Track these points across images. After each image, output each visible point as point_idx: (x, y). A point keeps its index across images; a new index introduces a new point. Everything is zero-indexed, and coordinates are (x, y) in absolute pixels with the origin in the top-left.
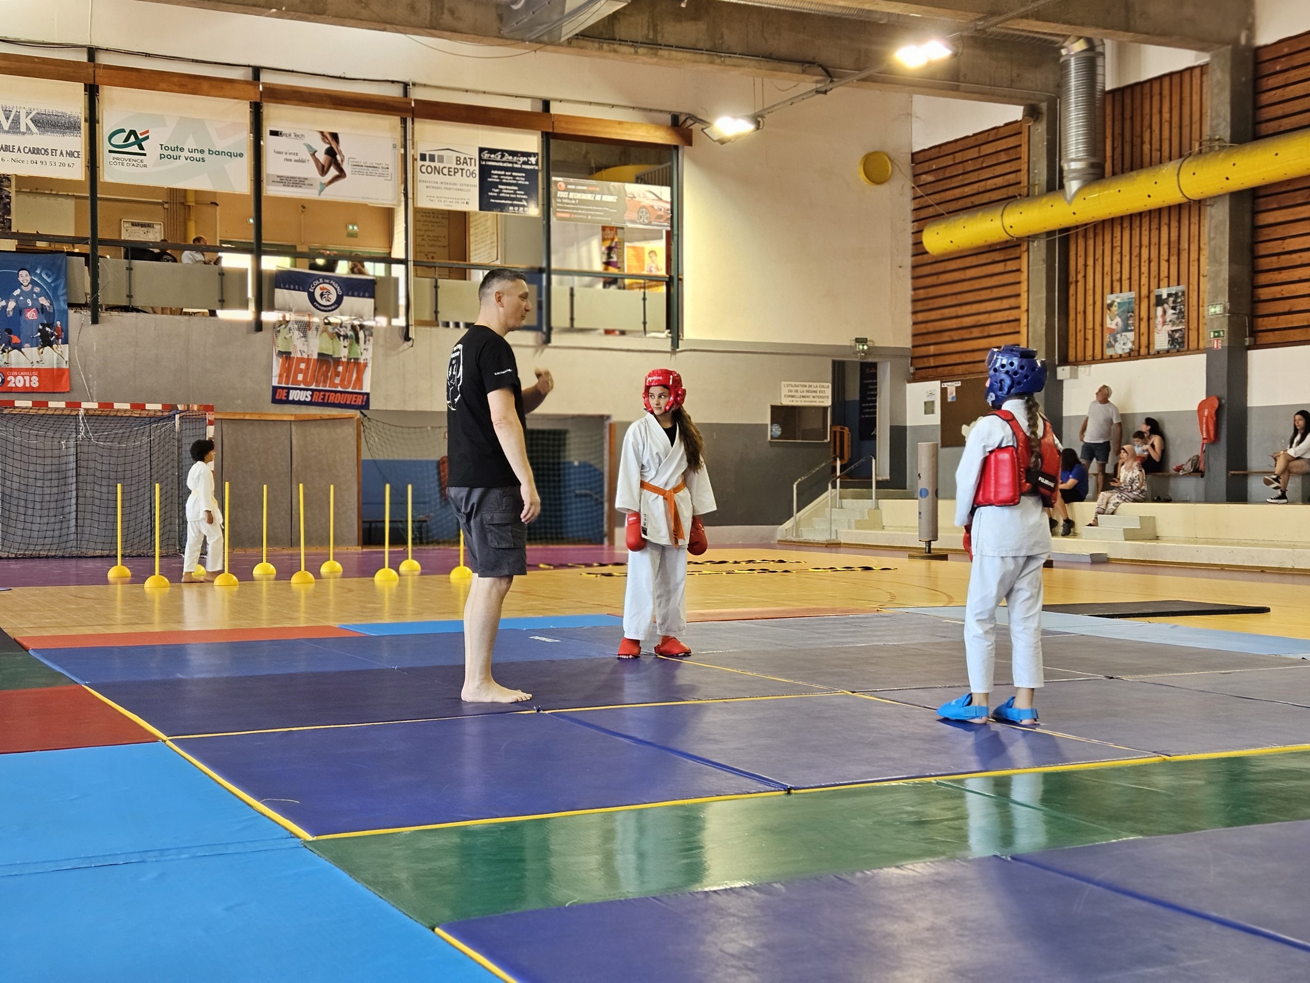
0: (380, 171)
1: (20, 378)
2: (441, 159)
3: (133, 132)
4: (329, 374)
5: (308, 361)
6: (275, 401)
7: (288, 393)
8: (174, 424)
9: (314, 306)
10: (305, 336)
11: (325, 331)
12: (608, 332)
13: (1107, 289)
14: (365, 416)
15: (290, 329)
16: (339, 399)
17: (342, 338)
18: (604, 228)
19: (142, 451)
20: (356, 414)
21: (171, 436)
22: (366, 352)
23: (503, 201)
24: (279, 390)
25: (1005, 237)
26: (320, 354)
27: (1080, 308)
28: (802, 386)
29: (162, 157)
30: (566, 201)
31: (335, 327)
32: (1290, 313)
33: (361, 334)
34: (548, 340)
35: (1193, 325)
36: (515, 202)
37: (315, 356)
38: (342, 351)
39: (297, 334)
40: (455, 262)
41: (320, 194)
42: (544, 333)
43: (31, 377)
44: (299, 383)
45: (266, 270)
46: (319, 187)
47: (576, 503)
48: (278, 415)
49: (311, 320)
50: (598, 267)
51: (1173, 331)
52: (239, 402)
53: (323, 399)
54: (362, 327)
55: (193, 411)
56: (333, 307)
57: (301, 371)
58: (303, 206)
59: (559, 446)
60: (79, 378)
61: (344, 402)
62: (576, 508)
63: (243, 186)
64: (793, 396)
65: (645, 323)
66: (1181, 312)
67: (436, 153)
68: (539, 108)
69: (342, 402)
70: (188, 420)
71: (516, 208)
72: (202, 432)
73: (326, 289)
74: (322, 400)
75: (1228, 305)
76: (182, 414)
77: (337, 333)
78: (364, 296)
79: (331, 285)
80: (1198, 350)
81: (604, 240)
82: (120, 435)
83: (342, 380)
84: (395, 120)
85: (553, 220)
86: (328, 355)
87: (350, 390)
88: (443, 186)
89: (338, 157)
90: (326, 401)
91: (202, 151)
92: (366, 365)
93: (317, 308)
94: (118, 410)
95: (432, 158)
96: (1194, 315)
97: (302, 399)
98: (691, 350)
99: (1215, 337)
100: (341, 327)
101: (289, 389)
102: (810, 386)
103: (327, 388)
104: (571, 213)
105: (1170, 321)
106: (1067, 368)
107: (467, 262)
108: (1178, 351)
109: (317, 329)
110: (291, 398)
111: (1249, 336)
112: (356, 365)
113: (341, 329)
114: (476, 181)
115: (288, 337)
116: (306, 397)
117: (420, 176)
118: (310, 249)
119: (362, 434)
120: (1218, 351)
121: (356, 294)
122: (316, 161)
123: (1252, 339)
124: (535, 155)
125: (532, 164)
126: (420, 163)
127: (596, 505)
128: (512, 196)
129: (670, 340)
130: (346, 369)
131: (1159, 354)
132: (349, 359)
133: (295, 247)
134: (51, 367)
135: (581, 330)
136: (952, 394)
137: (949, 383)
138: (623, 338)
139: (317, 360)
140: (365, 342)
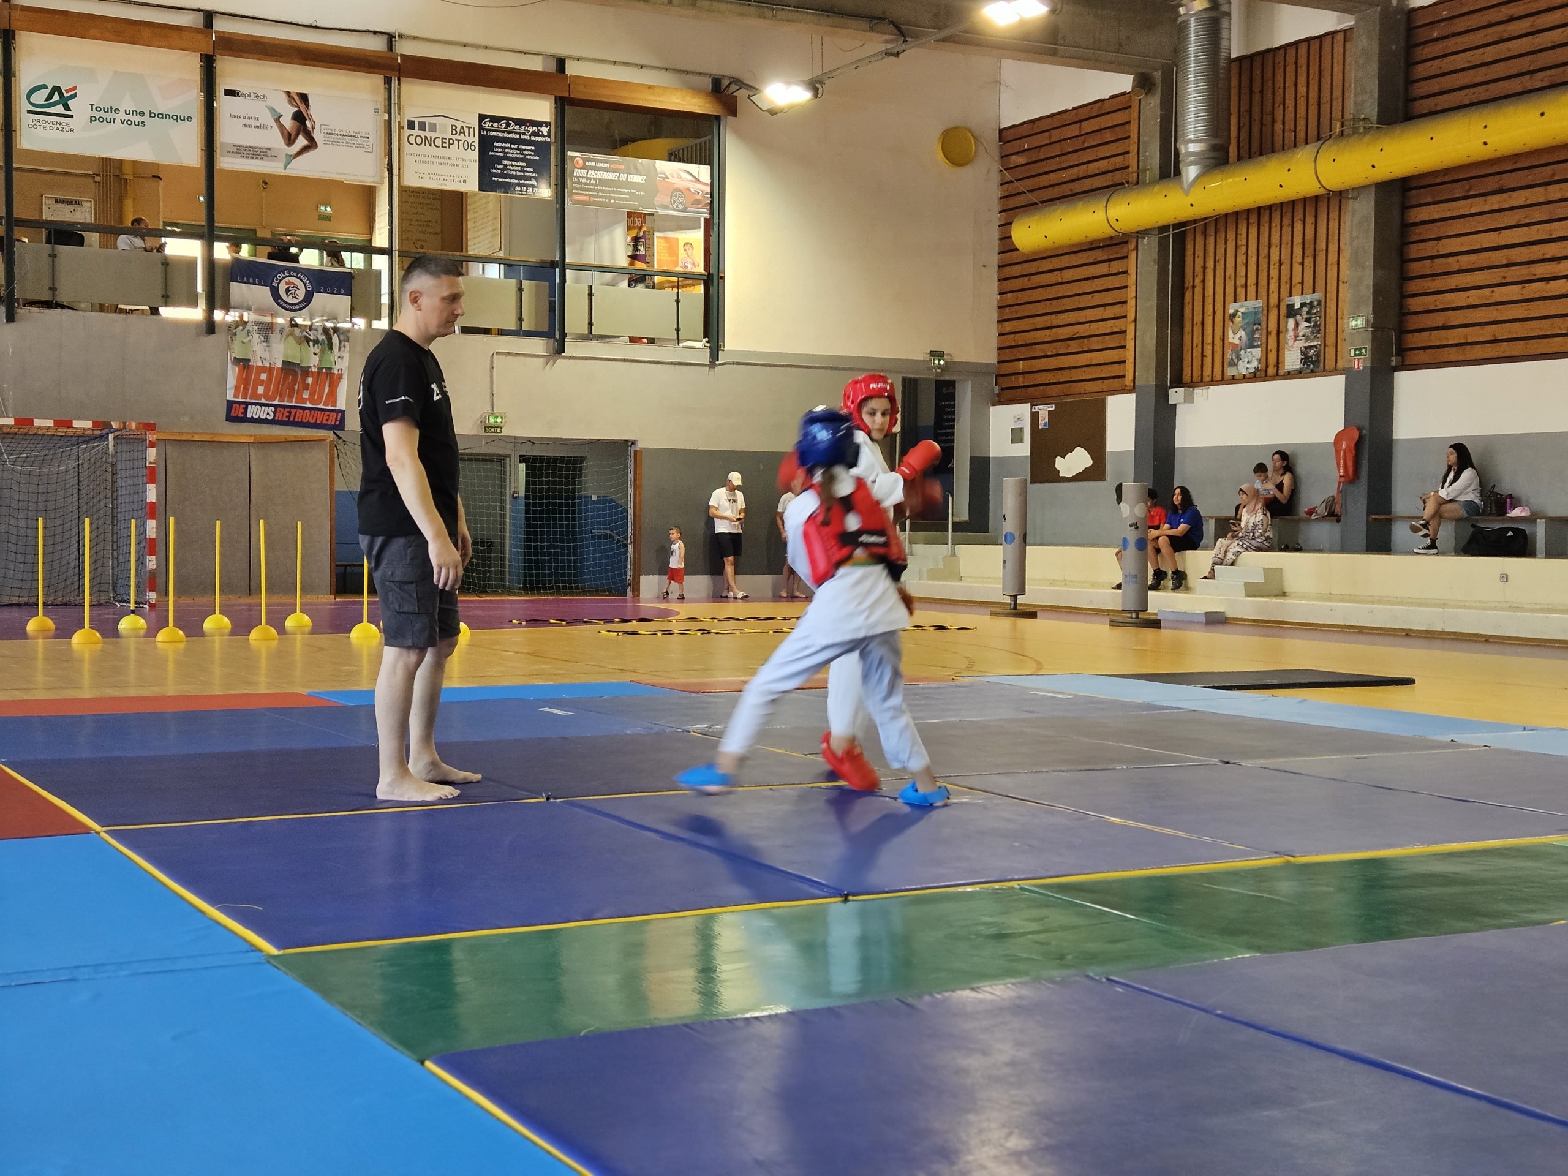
0: (359, 140)
2: (433, 127)
3: (56, 89)
4: (296, 387)
5: (270, 370)
6: (230, 418)
7: (246, 409)
8: (108, 445)
9: (278, 304)
10: (267, 340)
11: (291, 334)
12: (633, 340)
13: (1230, 296)
14: (340, 438)
15: (249, 332)
16: (308, 417)
17: (311, 343)
18: (629, 214)
19: (69, 477)
20: (329, 435)
21: (104, 459)
22: (342, 361)
23: (508, 180)
24: (234, 405)
25: (1109, 232)
26: (285, 363)
27: (1198, 318)
29: (92, 119)
30: (584, 181)
31: (304, 330)
32: (1444, 328)
33: (335, 339)
34: (561, 349)
35: (1331, 340)
36: (522, 182)
37: (279, 365)
38: (312, 359)
39: (257, 338)
40: (450, 253)
41: (285, 169)
42: (556, 340)
44: (259, 397)
45: (219, 259)
46: (284, 160)
47: (593, 545)
48: (233, 435)
49: (274, 321)
50: (623, 261)
51: (1306, 348)
52: (186, 419)
53: (289, 417)
54: (336, 330)
55: (131, 429)
56: (301, 306)
57: (262, 383)
58: (265, 181)
59: (574, 476)
61: (314, 421)
62: (594, 552)
63: (191, 155)
65: (678, 330)
66: (1316, 325)
67: (427, 120)
68: (552, 67)
69: (311, 421)
70: (123, 441)
71: (524, 189)
72: (141, 455)
73: (293, 283)
74: (287, 418)
75: (1371, 317)
76: (117, 433)
77: (305, 337)
78: (338, 293)
79: (299, 278)
80: (1335, 371)
81: (629, 228)
82: (41, 458)
83: (312, 395)
84: (378, 80)
85: (568, 203)
86: (294, 364)
87: (321, 406)
88: (435, 160)
89: (308, 123)
90: (291, 419)
91: (142, 114)
92: (340, 377)
93: (281, 306)
94: (39, 428)
95: (422, 126)
96: (1331, 328)
97: (263, 417)
98: (733, 363)
99: (1355, 355)
100: (310, 330)
101: (247, 404)
103: (294, 404)
104: (590, 196)
105: (1303, 336)
106: (1181, 390)
107: (464, 253)
108: (1312, 371)
109: (281, 332)
110: (249, 415)
111: (1396, 356)
112: (329, 376)
113: (310, 333)
114: (475, 155)
115: (246, 341)
116: (268, 414)
117: (407, 148)
118: (273, 234)
119: (336, 460)
120: (1358, 371)
121: (329, 290)
122: (281, 127)
123: (1400, 358)
124: (547, 124)
125: (543, 136)
126: (407, 132)
127: (618, 547)
128: (519, 173)
129: (708, 350)
130: (316, 381)
131: (1289, 375)
132: (320, 369)
133: (254, 231)
135: (601, 338)
136: (1044, 420)
137: (1041, 407)
138: (652, 347)
139: (282, 369)
140: (339, 350)
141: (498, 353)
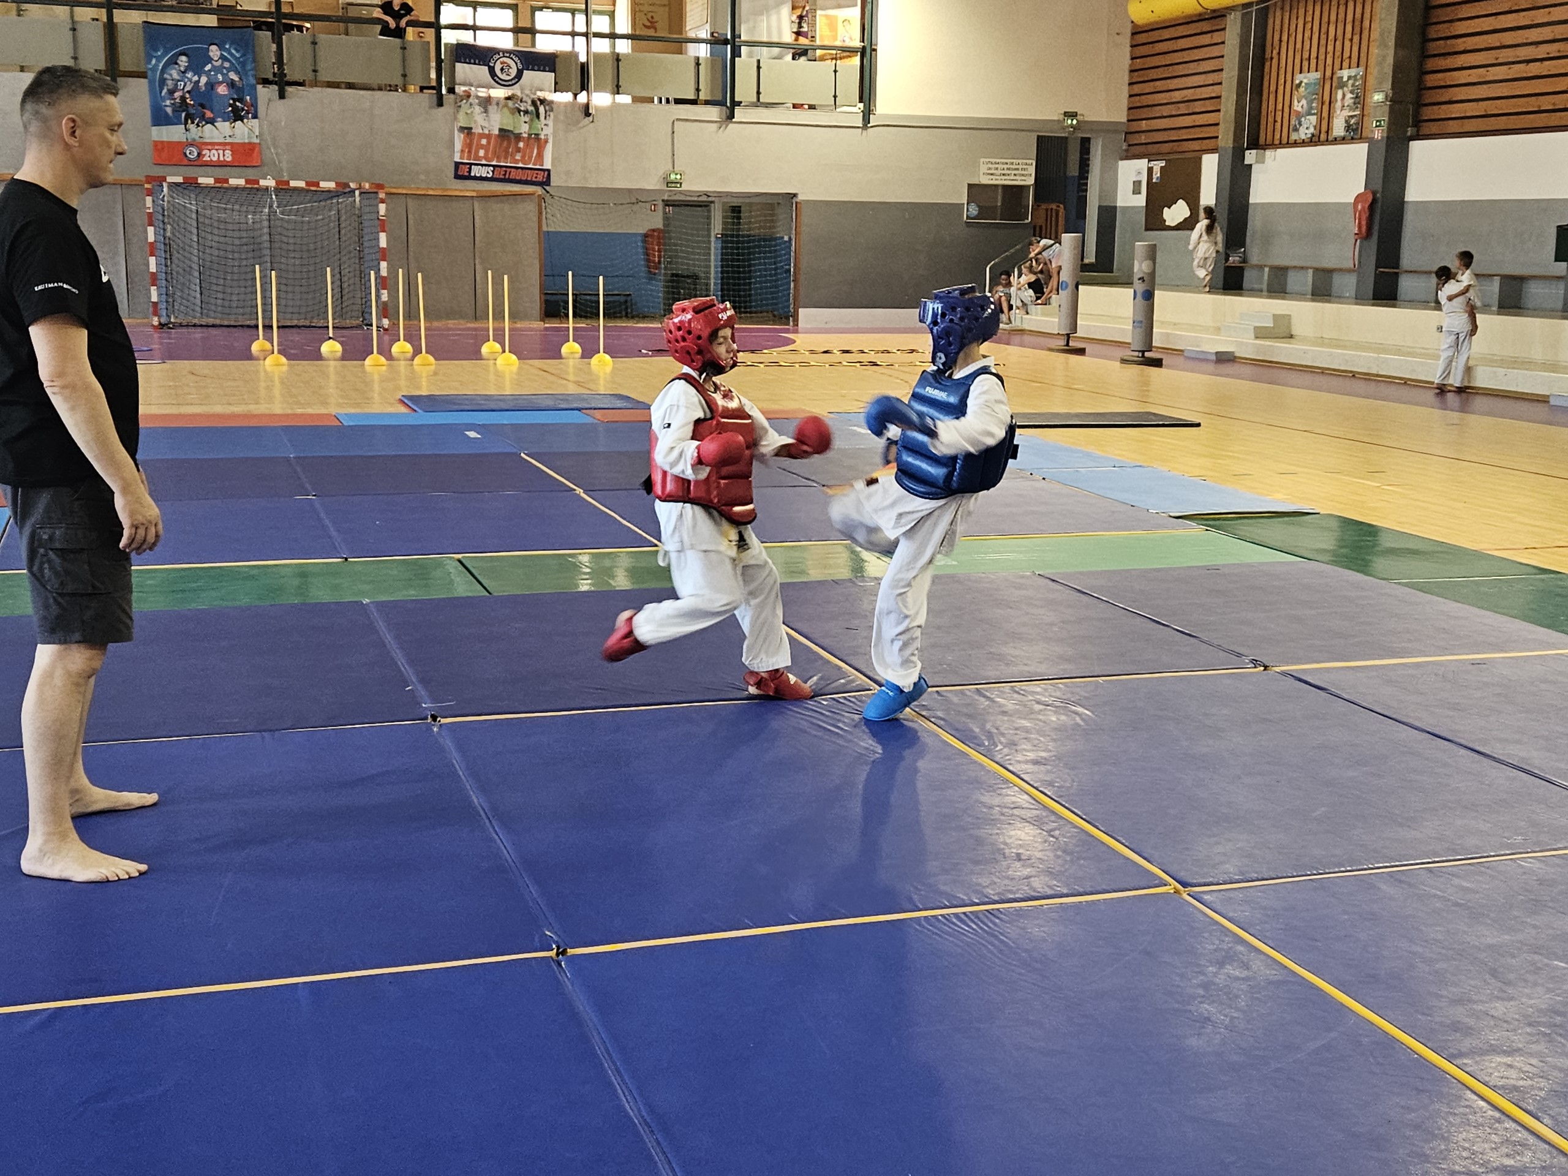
1: (214, 151)
5: (488, 137)
6: (457, 177)
7: (470, 169)
9: (495, 80)
10: (486, 111)
11: (506, 106)
12: (795, 106)
13: (1297, 69)
14: (548, 192)
15: (471, 105)
16: (519, 175)
17: (522, 113)
20: (539, 190)
22: (547, 128)
24: (461, 166)
25: (1198, 9)
26: (501, 130)
27: (1272, 88)
28: (1003, 163)
31: (516, 102)
33: (542, 109)
34: (731, 116)
37: (497, 132)
38: (522, 127)
39: (478, 109)
42: (728, 108)
43: (224, 151)
44: (479, 159)
45: (445, 42)
48: (461, 191)
49: (492, 96)
50: (787, 37)
51: (1350, 116)
52: (423, 177)
53: (505, 175)
54: (543, 101)
56: (513, 82)
57: (482, 147)
60: (270, 153)
61: (524, 179)
64: (992, 174)
65: (835, 97)
66: (1359, 96)
73: (505, 61)
74: (503, 176)
75: (1390, 92)
77: (517, 108)
78: (544, 71)
79: (511, 57)
81: (795, 8)
83: (523, 157)
86: (509, 131)
90: (508, 177)
92: (546, 141)
93: (497, 82)
97: (484, 176)
98: (884, 126)
99: (1376, 126)
100: (521, 101)
101: (471, 164)
102: (1012, 164)
103: (508, 164)
106: (1255, 152)
108: (1353, 138)
109: (498, 104)
110: (472, 174)
111: (1412, 126)
112: (537, 141)
113: (522, 104)
115: (469, 112)
116: (488, 173)
119: (544, 211)
120: (1378, 140)
121: (536, 68)
129: (862, 114)
130: (527, 145)
131: (1336, 141)
132: (530, 135)
134: (242, 141)
135: (768, 105)
136: (1157, 174)
137: (1155, 162)
138: (812, 112)
139: (499, 136)
140: (545, 118)
141: (678, 120)
